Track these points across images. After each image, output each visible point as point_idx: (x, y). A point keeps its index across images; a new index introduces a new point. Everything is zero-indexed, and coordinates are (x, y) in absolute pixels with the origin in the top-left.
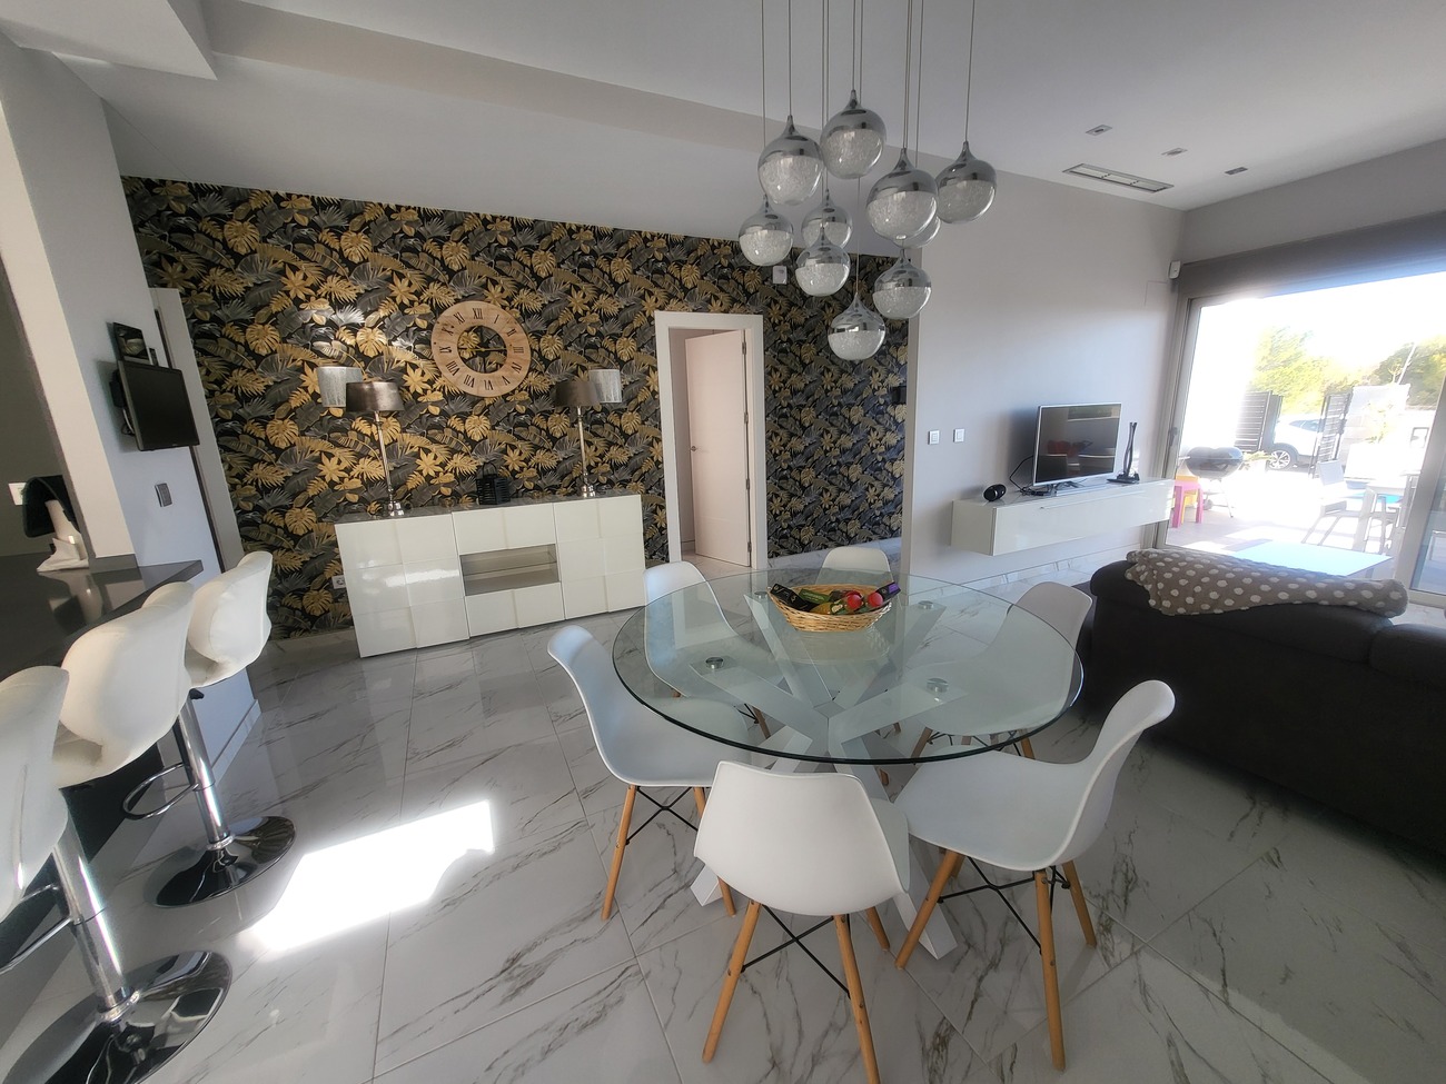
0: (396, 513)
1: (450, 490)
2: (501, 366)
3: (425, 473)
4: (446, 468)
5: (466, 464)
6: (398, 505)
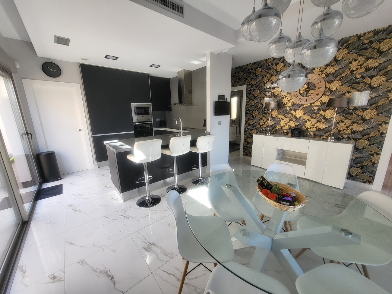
0: (268, 135)
1: (286, 131)
2: (312, 94)
3: (281, 126)
4: (287, 125)
5: (293, 124)
6: (269, 133)
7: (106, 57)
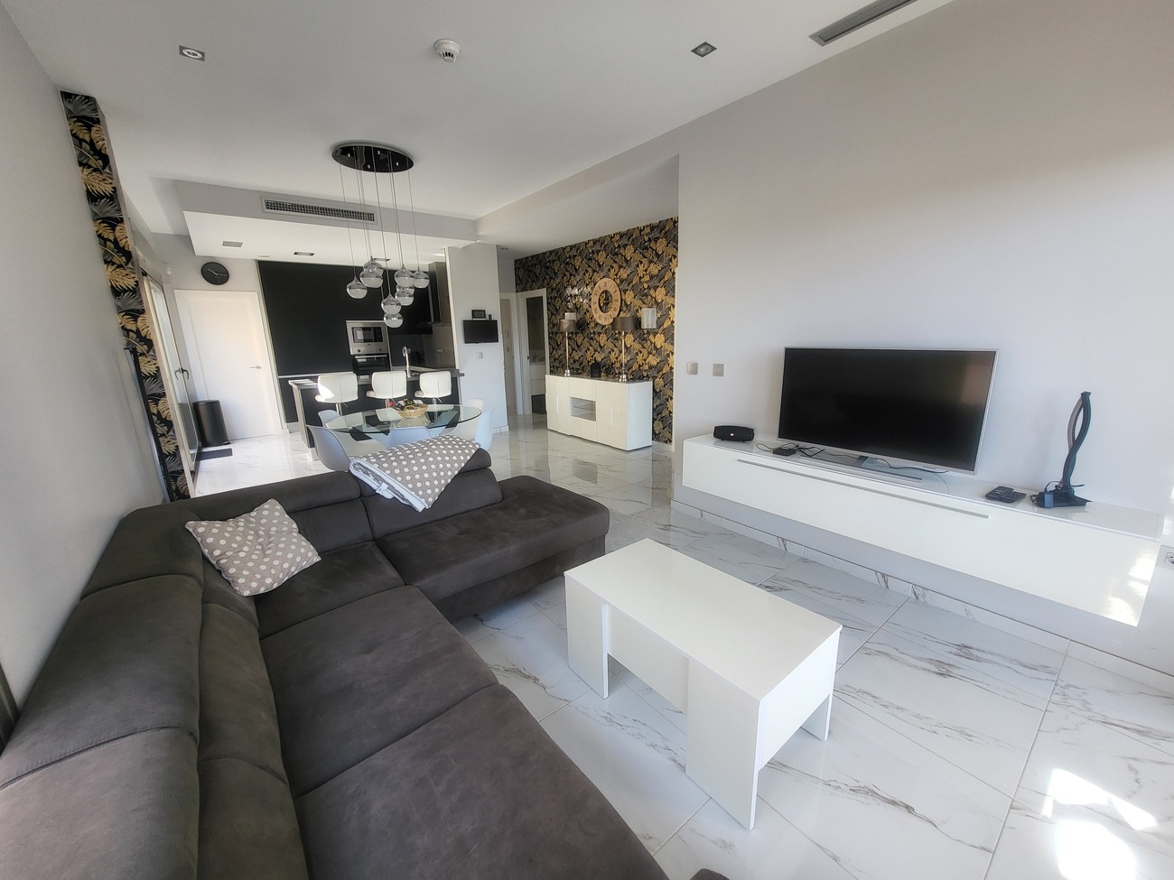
2: (611, 309)
3: (587, 360)
4: (593, 358)
5: (598, 357)
7: (296, 253)
